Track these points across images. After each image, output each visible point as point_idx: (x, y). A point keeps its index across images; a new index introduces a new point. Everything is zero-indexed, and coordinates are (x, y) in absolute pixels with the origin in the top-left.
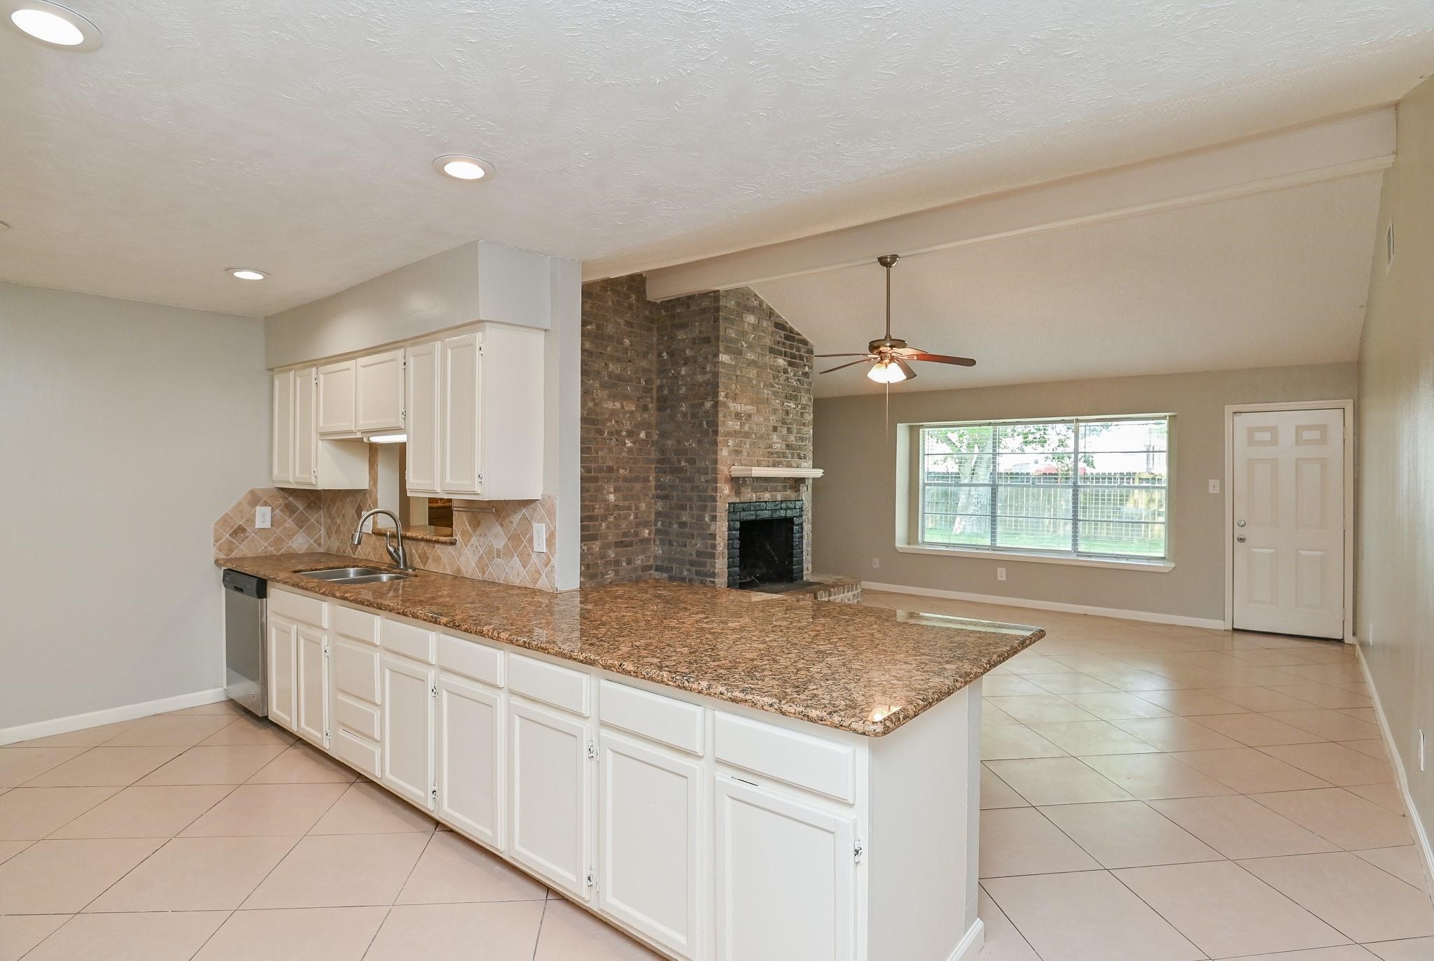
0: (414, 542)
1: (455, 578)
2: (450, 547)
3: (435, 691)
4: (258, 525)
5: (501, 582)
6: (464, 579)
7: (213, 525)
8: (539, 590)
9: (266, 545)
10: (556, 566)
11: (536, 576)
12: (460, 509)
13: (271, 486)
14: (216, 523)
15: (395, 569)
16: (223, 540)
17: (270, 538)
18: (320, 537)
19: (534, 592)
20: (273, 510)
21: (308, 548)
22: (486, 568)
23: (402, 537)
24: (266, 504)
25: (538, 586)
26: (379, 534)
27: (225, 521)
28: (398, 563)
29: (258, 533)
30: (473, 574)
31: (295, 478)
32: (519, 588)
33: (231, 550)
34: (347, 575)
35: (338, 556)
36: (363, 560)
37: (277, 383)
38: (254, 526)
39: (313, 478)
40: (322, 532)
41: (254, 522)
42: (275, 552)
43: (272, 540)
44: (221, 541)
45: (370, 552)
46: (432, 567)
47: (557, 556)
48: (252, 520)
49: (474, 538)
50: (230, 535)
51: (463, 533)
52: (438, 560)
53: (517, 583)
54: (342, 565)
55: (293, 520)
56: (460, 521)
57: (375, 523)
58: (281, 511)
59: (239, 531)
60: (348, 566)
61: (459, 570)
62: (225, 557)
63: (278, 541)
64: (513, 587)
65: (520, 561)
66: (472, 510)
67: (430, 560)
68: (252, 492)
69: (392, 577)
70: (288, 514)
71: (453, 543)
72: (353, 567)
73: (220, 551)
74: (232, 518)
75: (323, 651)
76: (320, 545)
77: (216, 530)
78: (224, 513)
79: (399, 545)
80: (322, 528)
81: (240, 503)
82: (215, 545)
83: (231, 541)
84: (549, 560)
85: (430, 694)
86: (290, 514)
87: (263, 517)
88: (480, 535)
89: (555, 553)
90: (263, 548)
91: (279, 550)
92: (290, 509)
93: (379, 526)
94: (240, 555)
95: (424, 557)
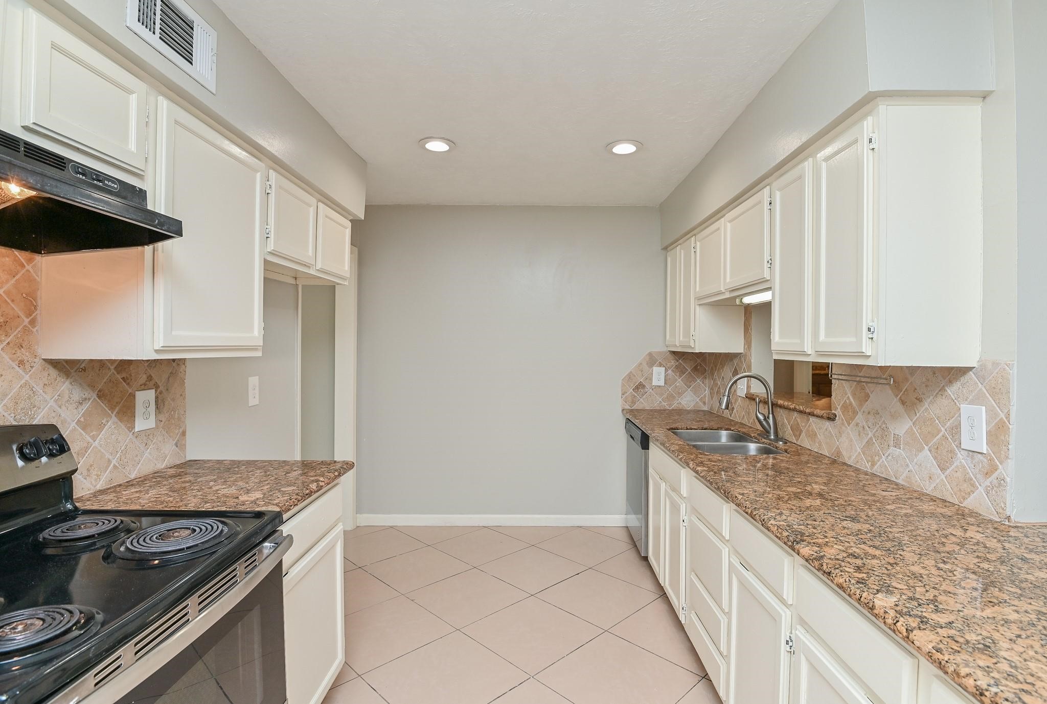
0: (787, 412)
1: (834, 462)
2: (827, 423)
3: (790, 644)
4: (655, 382)
5: (900, 481)
6: (845, 467)
7: (621, 381)
8: (972, 514)
9: (660, 400)
10: (1008, 480)
11: (965, 486)
12: (840, 377)
13: (665, 349)
14: (623, 380)
15: (765, 439)
16: (628, 393)
17: (663, 394)
18: (705, 396)
19: (962, 515)
20: (666, 370)
21: (694, 406)
22: (877, 458)
23: (773, 405)
24: (660, 365)
25: (970, 503)
26: (750, 397)
27: (630, 377)
28: (768, 432)
29: (654, 390)
30: (858, 462)
31: (679, 343)
32: (933, 499)
33: (633, 402)
34: (718, 439)
35: (718, 416)
36: (738, 422)
37: (669, 259)
38: (651, 384)
39: (692, 342)
40: (707, 392)
41: (651, 379)
42: (667, 407)
43: (665, 396)
44: (627, 394)
45: (744, 416)
46: (805, 442)
47: (1011, 463)
48: (649, 378)
49: (860, 414)
50: (633, 390)
51: (845, 408)
52: (812, 436)
53: (929, 489)
54: (715, 426)
55: (682, 380)
56: (841, 392)
57: (749, 387)
58: (672, 371)
59: (640, 387)
60: (721, 429)
61: (839, 453)
62: (629, 408)
63: (671, 397)
64: (921, 496)
65: (935, 458)
66: (858, 379)
67: (803, 434)
68: (650, 354)
69: (760, 447)
70: (678, 374)
71: (832, 418)
72: (726, 429)
73: (626, 402)
74: (635, 376)
75: (681, 521)
76: (704, 403)
77: (623, 385)
78: (629, 371)
79: (769, 413)
80: (707, 389)
81: (641, 364)
82: (622, 397)
83: (634, 395)
84: (994, 469)
85: (784, 648)
86: (680, 374)
87: (658, 376)
88: (869, 413)
89: (1007, 458)
90: (658, 402)
91: (670, 405)
92: (680, 370)
93: (752, 391)
94: (640, 407)
95: (797, 431)
